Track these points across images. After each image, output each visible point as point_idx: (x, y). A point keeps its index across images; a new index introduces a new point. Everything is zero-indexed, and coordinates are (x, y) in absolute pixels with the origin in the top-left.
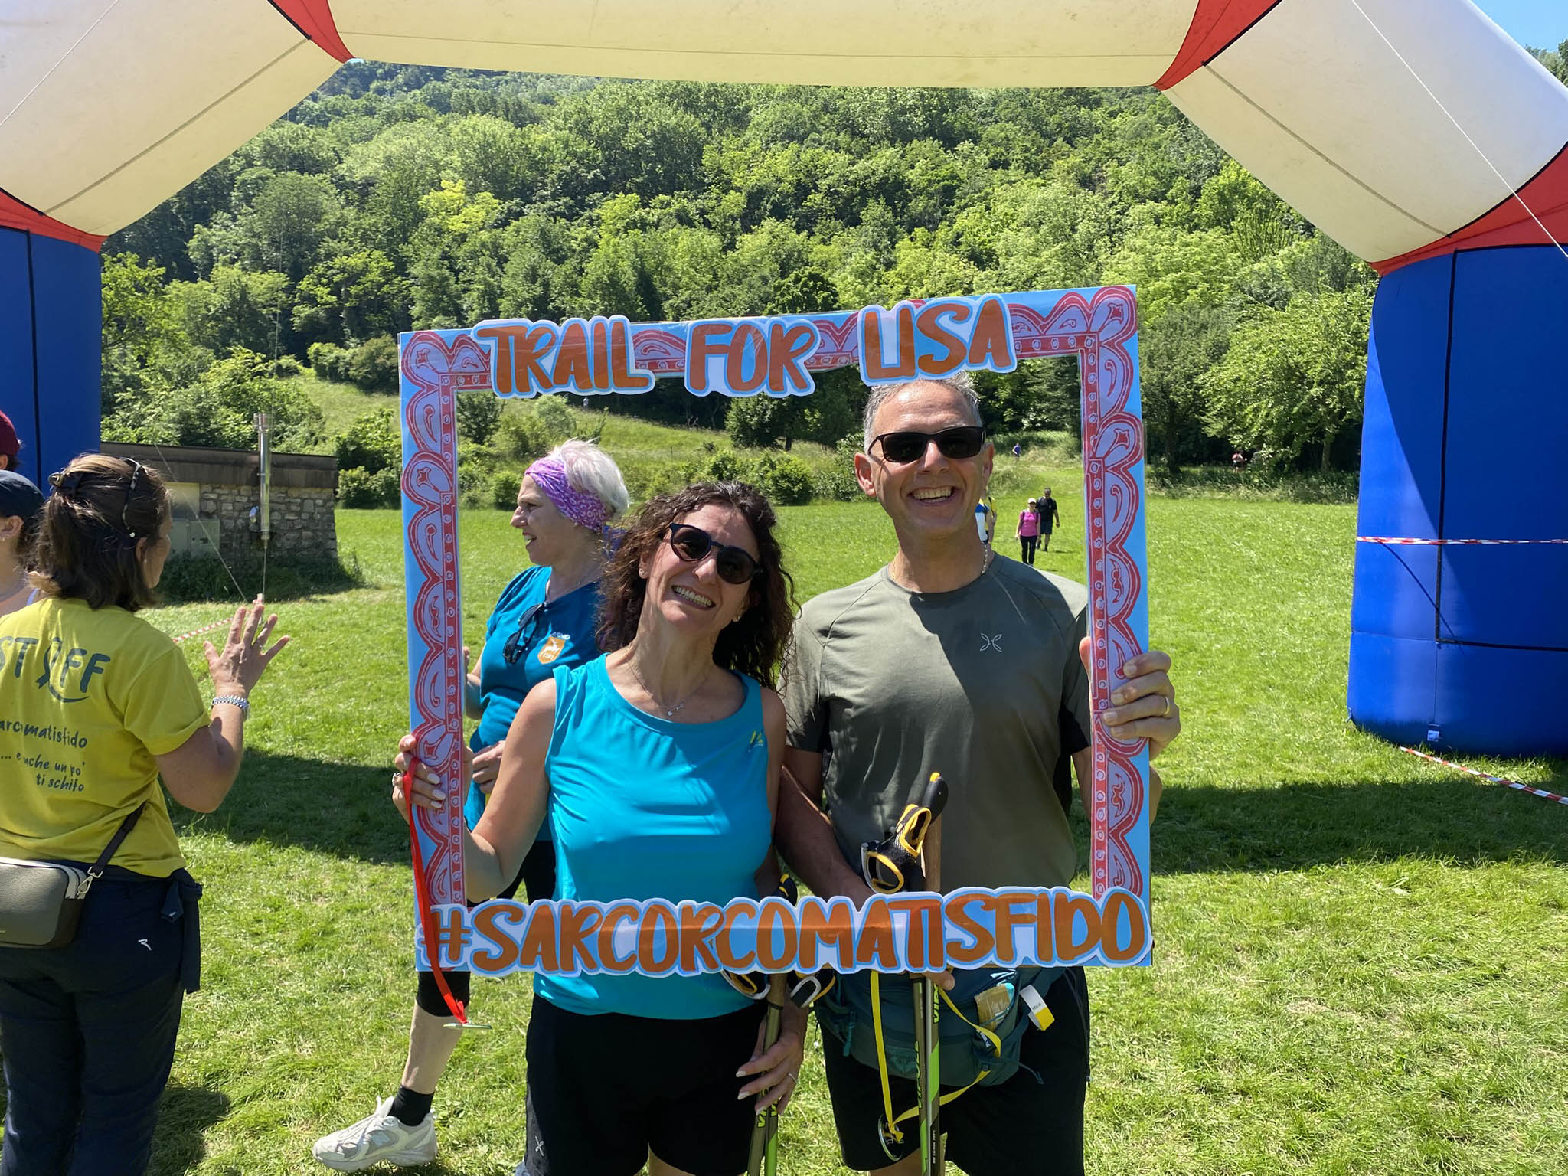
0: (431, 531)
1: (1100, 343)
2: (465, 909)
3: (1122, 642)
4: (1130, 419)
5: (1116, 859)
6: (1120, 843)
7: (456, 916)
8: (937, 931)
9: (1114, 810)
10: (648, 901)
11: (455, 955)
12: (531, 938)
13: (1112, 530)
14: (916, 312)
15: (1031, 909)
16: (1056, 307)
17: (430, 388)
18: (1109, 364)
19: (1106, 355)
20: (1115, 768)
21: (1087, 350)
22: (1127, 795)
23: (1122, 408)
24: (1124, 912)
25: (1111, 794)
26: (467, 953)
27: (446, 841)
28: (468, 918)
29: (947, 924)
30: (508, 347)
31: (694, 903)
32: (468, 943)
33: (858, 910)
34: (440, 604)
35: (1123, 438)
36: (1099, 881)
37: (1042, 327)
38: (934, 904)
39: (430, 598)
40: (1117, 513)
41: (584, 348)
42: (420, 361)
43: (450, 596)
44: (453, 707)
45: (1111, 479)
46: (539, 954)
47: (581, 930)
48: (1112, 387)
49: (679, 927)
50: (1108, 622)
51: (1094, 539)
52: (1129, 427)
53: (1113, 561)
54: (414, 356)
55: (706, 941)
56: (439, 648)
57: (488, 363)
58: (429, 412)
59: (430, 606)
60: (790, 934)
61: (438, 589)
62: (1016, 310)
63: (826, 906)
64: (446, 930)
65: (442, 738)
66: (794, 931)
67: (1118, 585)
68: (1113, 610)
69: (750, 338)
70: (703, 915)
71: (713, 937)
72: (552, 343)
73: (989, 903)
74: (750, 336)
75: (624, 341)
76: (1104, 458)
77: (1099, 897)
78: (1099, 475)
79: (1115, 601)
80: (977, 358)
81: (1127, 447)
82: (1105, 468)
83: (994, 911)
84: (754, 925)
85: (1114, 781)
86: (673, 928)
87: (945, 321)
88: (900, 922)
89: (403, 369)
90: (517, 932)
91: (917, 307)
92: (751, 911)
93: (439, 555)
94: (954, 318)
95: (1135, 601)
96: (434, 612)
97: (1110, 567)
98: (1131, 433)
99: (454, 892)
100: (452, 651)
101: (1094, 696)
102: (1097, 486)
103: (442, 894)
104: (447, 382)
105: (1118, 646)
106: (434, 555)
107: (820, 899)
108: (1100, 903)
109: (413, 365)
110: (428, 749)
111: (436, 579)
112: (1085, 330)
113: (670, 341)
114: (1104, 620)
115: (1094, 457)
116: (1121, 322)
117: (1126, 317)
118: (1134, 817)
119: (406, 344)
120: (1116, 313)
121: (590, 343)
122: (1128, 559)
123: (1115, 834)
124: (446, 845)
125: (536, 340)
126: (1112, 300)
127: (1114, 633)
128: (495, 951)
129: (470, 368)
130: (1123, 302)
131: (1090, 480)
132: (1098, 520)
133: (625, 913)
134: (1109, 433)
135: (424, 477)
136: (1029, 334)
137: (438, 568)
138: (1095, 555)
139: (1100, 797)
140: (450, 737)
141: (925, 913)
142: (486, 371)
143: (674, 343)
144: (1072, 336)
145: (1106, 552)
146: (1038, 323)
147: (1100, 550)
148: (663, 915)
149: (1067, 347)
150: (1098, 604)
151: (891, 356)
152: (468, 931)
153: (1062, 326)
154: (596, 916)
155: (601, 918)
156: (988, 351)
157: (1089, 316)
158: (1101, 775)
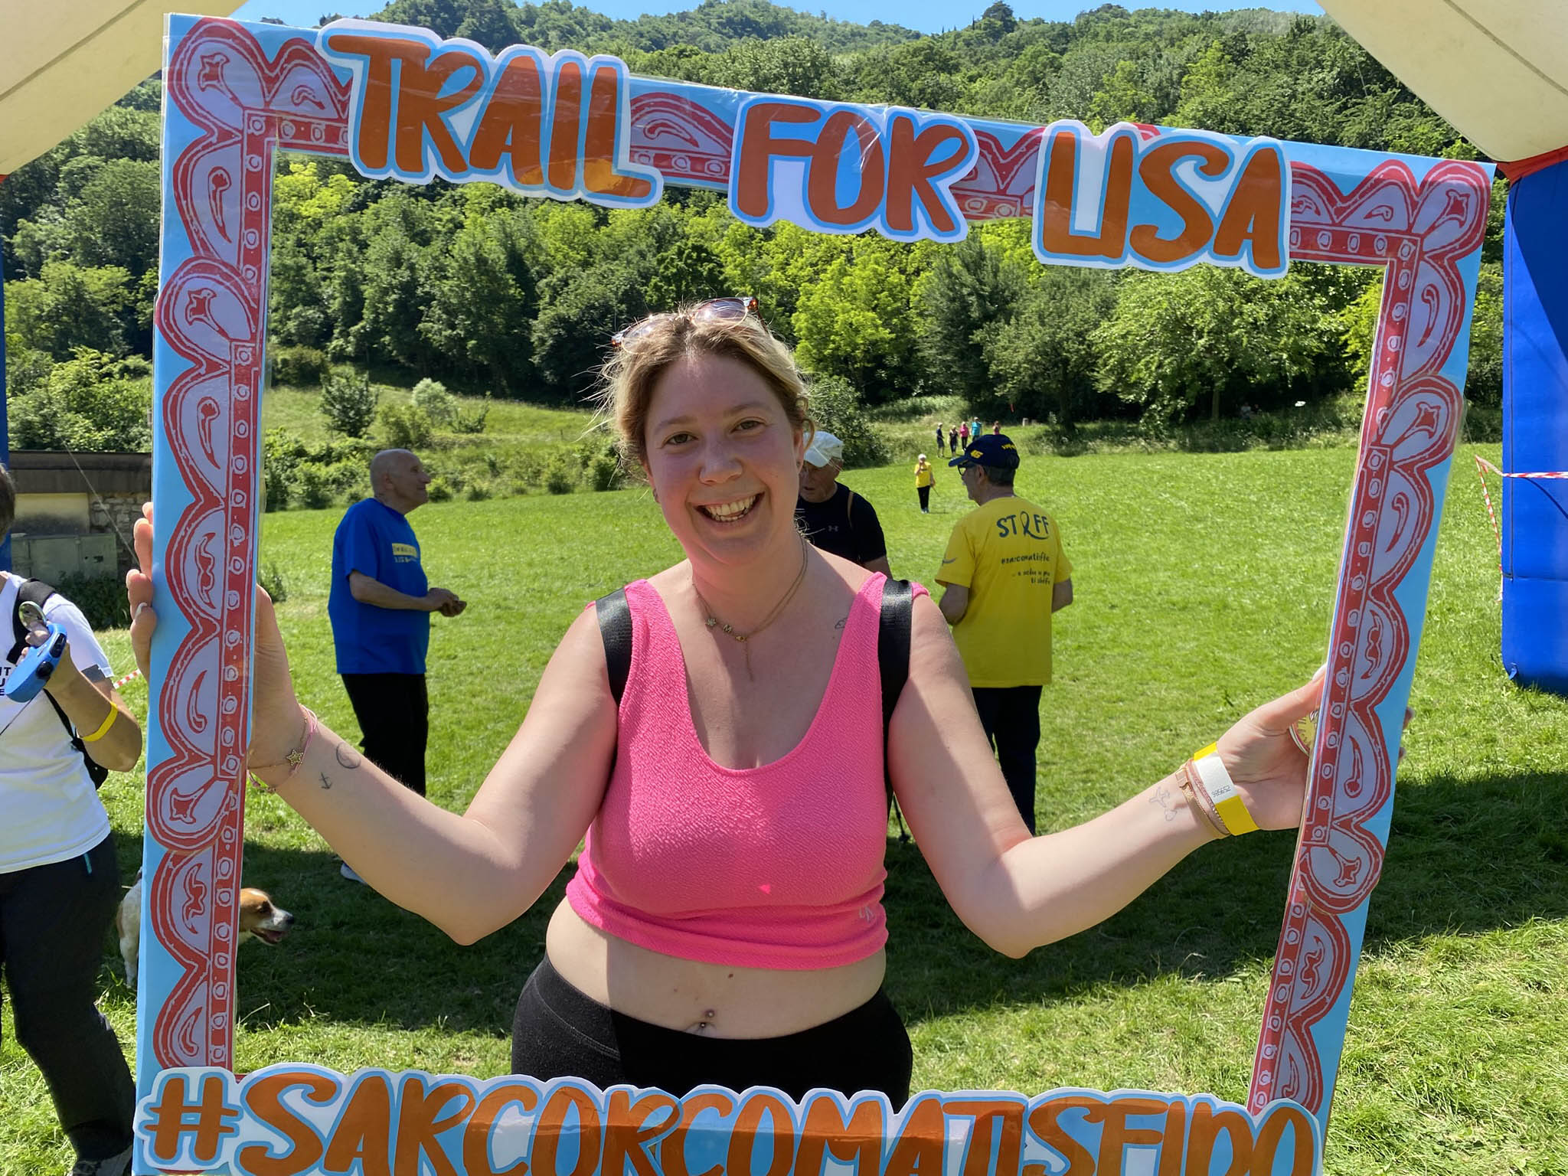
0: (209, 411)
1: (1422, 253)
2: (230, 1076)
3: (1363, 738)
4: (1448, 391)
5: (1291, 1058)
6: (1301, 1036)
7: (213, 1088)
8: (1012, 1147)
9: (1301, 987)
10: (554, 1081)
11: (206, 1150)
12: (345, 1128)
13: (1382, 565)
14: (1143, 146)
15: (1159, 1123)
16: (1367, 179)
17: (225, 135)
18: (1429, 293)
19: (1429, 275)
20: (1315, 928)
21: (1400, 261)
22: (1324, 971)
23: (1438, 369)
24: (1289, 1133)
25: (1302, 965)
26: (229, 1149)
27: (202, 963)
28: (234, 1094)
29: (1028, 1138)
30: (389, 81)
31: (633, 1088)
32: (231, 1131)
33: (896, 1110)
34: (217, 549)
35: (1427, 420)
36: (1260, 1088)
37: (1339, 212)
38: (1015, 1108)
39: (197, 539)
40: (1396, 538)
41: (538, 107)
42: (207, 77)
43: (238, 533)
44: (230, 733)
45: (1398, 483)
46: (358, 1155)
47: (436, 1120)
48: (1428, 333)
49: (604, 1122)
50: (1348, 708)
51: (1352, 575)
52: (1439, 401)
53: (1373, 613)
54: (196, 66)
55: (647, 1146)
56: (209, 627)
57: (345, 105)
58: (219, 181)
59: (198, 549)
60: (783, 1142)
61: (215, 521)
62: (1305, 175)
63: (846, 1104)
64: (192, 1109)
65: (207, 786)
66: (791, 1137)
67: (1374, 652)
68: (1360, 689)
69: (851, 139)
70: (646, 1106)
71: (656, 1141)
72: (475, 87)
73: (1097, 1111)
74: (851, 132)
75: (613, 106)
76: (1392, 447)
77: (1257, 1111)
78: (1380, 474)
79: (1366, 676)
80: (1226, 247)
81: (1431, 435)
82: (1392, 463)
83: (1103, 1122)
84: (727, 1125)
85: (1310, 946)
86: (593, 1124)
87: (1186, 172)
88: (958, 1131)
89: (171, 88)
90: (324, 1119)
91: (1146, 137)
92: (725, 1106)
93: (221, 456)
94: (1202, 168)
95: (1393, 680)
96: (205, 562)
97: (1368, 624)
98: (1443, 411)
99: (212, 1047)
100: (236, 635)
101: (1309, 819)
102: (1373, 491)
103: (191, 1049)
104: (258, 127)
105: (1356, 746)
106: (211, 457)
107: (839, 1095)
108: (1257, 1121)
109: (193, 83)
110: (178, 804)
111: (212, 502)
112: (1404, 228)
113: (700, 120)
114: (1344, 705)
115: (1378, 443)
116: (1462, 224)
117: (1470, 217)
118: (1329, 1000)
119: (181, 38)
120: (1456, 207)
121: (549, 100)
122: (1397, 614)
123: (1297, 1024)
124: (202, 969)
125: (446, 76)
126: (1454, 182)
127: (1355, 728)
128: (281, 1146)
129: (307, 108)
130: (1472, 192)
131: (1366, 477)
132: (1364, 545)
133: (512, 1097)
134: (1409, 409)
135: (200, 307)
136: (1317, 219)
137: (217, 480)
138: (1351, 601)
139: (1286, 967)
140: (220, 788)
141: (998, 1123)
142: (340, 120)
143: (707, 125)
144: (1381, 235)
145: (1367, 598)
146: (1332, 202)
147: (1360, 593)
148: (579, 1102)
149: (1373, 254)
150: (1341, 679)
151: (1086, 218)
152: (234, 1113)
153: (1369, 216)
154: (464, 1099)
155: (471, 1103)
156: (1248, 236)
157: (1414, 204)
158: (1293, 936)
